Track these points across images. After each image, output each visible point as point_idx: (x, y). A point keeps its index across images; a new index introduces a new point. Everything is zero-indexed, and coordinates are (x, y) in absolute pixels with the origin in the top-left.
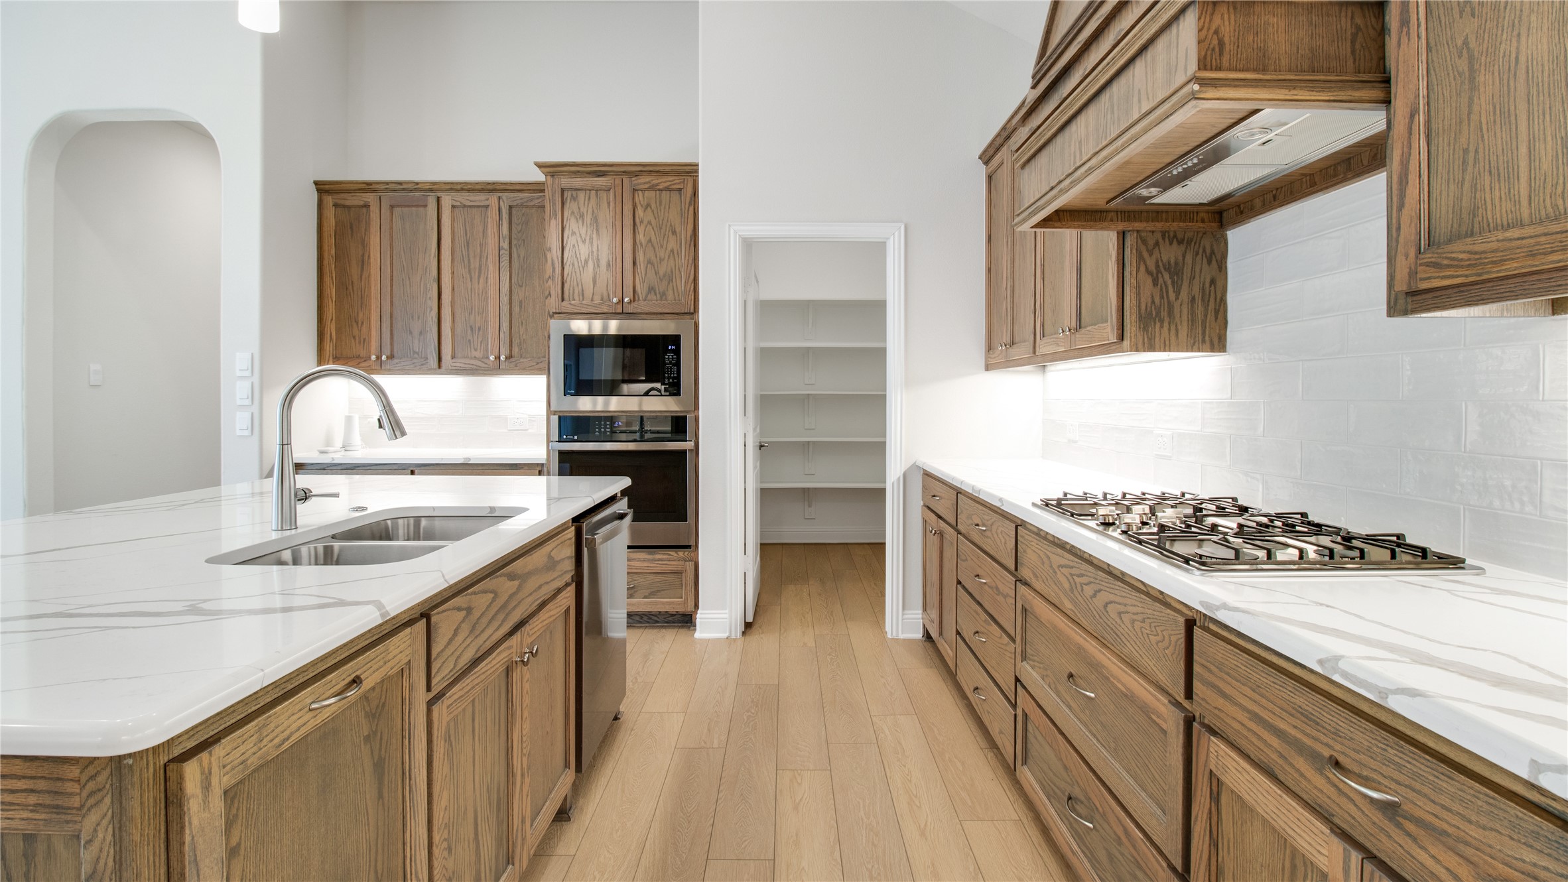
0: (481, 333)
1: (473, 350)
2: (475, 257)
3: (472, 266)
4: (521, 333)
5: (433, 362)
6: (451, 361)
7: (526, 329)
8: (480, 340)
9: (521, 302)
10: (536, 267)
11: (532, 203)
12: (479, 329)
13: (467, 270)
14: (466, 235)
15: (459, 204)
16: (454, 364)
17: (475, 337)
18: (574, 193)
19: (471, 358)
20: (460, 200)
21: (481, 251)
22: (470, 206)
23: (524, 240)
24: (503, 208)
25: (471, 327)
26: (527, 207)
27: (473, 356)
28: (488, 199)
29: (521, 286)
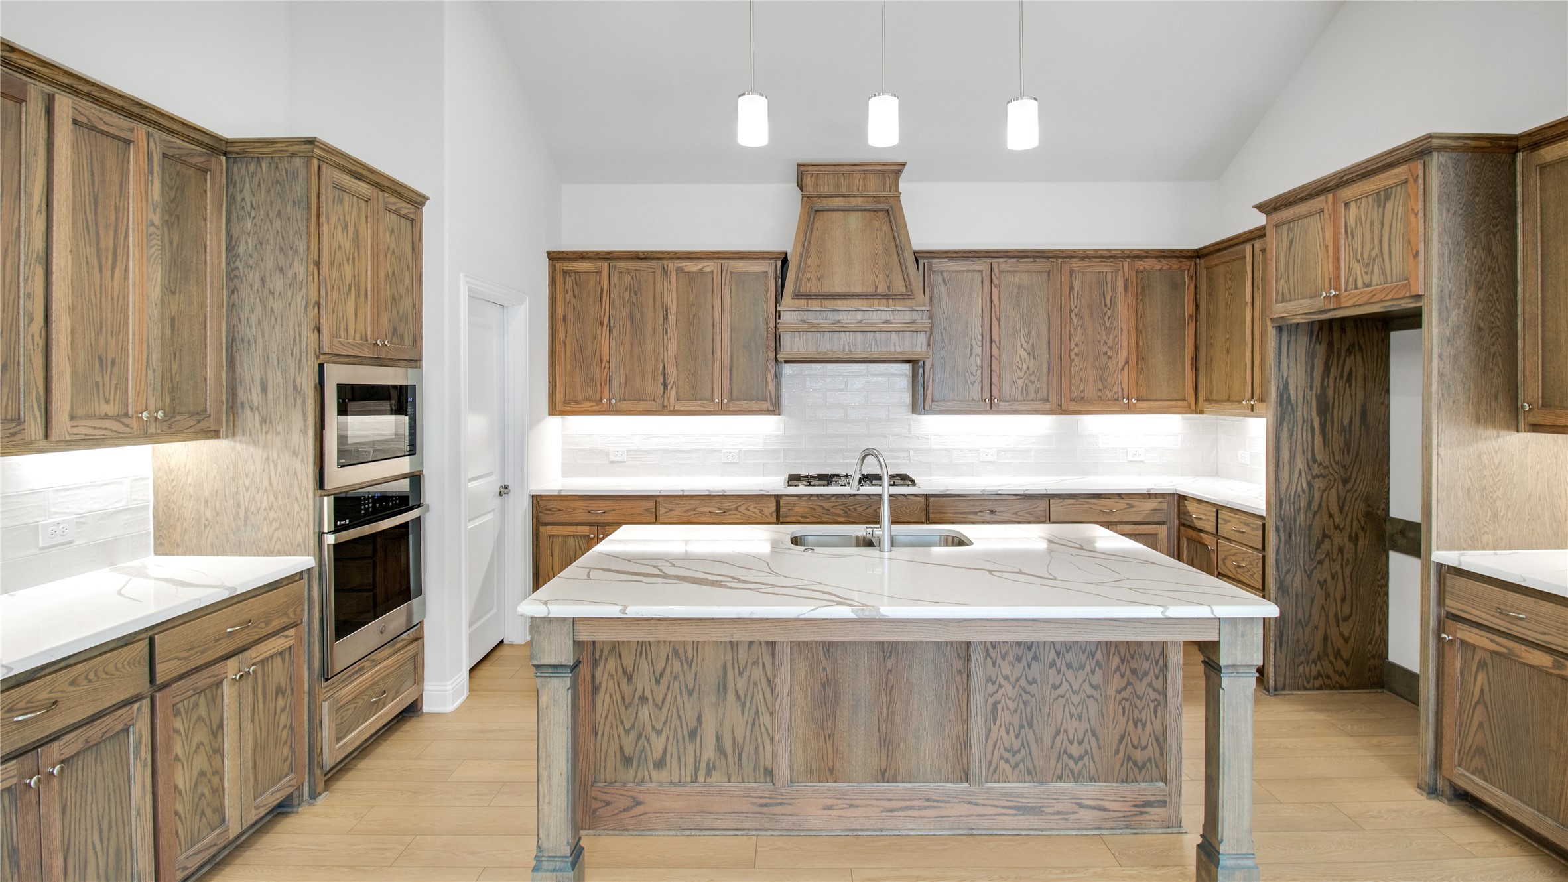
0: (116, 370)
1: (102, 402)
2: (107, 227)
3: (102, 246)
4: (174, 372)
5: (34, 428)
6: (69, 424)
7: (181, 366)
8: (114, 382)
9: (173, 320)
10: (194, 265)
11: (193, 161)
12: (113, 362)
13: (93, 250)
14: (93, 184)
15: (85, 120)
16: (76, 430)
17: (107, 378)
18: (341, 193)
19: (102, 418)
20: (87, 113)
21: (117, 219)
22: (102, 132)
23: (178, 217)
24: (154, 153)
25: (100, 358)
26: (184, 163)
27: (103, 414)
28: (132, 130)
29: (174, 293)
